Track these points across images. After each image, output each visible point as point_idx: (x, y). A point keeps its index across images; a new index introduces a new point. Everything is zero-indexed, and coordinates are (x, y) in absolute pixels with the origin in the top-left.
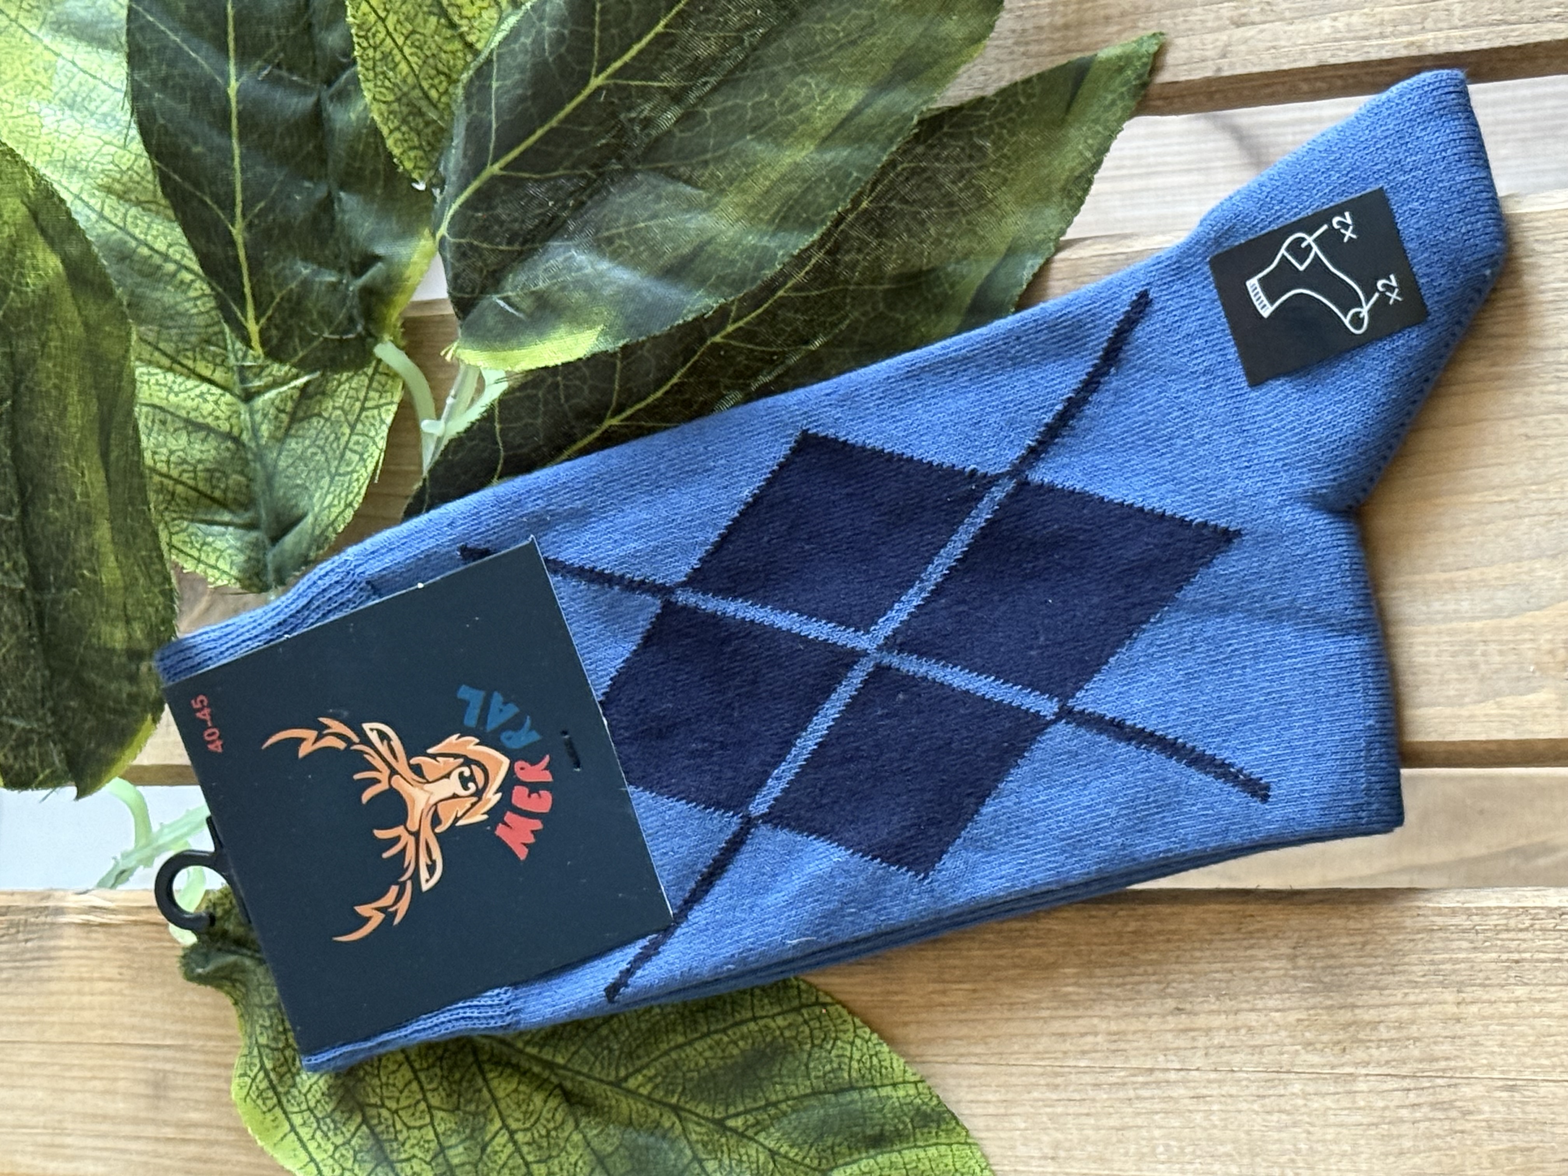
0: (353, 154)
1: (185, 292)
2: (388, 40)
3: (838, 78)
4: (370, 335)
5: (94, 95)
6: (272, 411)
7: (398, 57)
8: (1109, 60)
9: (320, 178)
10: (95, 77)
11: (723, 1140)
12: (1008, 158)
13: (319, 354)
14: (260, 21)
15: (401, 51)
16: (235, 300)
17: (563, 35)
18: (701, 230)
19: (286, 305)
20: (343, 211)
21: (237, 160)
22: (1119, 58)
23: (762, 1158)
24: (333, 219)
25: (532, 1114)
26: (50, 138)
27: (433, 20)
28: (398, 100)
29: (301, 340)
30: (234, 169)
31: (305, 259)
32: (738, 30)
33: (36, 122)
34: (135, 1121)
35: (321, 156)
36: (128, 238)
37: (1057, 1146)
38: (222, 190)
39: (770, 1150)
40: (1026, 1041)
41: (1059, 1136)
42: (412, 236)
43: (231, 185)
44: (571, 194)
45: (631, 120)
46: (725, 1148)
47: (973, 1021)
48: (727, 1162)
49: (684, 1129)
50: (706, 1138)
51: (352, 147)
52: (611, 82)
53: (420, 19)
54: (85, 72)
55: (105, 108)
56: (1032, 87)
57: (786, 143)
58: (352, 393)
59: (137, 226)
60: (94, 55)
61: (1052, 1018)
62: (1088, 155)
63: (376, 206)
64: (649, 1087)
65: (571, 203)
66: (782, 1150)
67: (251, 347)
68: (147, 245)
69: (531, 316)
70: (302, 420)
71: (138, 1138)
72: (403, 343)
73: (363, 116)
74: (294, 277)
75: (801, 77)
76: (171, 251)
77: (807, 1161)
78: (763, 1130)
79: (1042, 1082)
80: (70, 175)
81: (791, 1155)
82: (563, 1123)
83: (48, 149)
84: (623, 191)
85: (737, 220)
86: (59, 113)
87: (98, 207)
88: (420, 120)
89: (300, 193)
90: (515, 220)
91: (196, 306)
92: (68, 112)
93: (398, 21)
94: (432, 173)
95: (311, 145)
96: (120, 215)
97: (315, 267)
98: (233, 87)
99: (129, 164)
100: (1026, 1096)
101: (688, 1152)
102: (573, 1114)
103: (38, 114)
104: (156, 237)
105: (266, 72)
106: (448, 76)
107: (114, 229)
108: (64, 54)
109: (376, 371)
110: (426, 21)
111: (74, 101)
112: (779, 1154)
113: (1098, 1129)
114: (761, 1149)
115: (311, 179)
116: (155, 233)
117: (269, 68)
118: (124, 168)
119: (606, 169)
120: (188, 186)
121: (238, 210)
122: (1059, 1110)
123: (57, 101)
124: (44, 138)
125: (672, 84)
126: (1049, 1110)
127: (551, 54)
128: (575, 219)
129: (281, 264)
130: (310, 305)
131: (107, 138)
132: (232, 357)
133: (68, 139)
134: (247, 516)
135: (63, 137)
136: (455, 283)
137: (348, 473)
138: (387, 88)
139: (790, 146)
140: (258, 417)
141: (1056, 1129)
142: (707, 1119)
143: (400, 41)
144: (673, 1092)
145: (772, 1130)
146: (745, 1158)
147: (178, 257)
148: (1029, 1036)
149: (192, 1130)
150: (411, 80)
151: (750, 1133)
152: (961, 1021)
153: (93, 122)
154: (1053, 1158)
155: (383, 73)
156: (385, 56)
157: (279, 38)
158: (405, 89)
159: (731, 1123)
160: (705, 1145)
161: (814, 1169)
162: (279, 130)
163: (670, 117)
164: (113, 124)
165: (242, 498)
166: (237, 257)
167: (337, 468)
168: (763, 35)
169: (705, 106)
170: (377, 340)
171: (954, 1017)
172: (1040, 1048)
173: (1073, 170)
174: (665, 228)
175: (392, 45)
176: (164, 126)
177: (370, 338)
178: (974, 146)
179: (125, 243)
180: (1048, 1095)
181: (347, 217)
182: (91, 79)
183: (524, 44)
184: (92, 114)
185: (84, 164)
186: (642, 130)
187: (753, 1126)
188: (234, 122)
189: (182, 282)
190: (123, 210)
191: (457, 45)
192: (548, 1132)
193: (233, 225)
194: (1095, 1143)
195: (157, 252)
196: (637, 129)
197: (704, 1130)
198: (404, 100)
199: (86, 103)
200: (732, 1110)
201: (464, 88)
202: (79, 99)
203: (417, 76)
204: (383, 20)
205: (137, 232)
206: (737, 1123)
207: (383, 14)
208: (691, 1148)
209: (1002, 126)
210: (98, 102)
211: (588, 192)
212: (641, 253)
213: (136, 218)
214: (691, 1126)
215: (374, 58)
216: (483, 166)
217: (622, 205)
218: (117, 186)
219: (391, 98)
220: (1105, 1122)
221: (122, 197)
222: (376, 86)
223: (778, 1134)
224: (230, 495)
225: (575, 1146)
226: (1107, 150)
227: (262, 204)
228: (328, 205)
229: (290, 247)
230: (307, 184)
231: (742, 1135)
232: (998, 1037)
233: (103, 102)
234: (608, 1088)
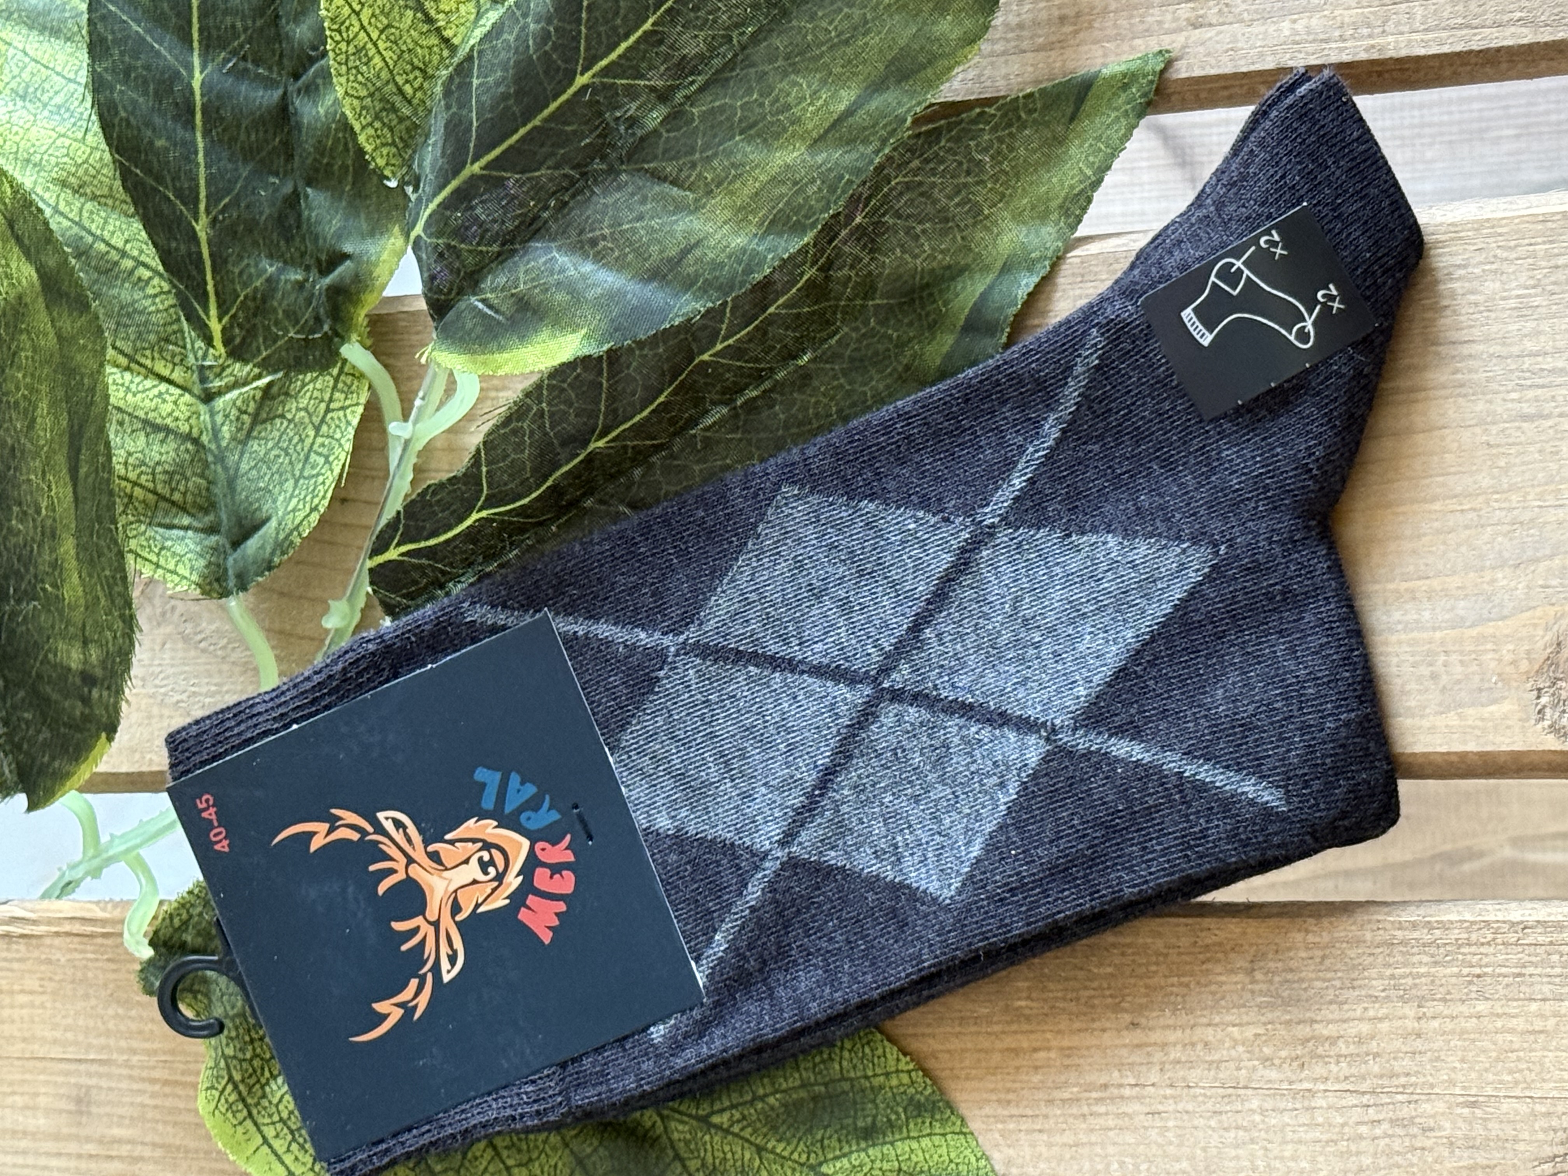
0: (321, 149)
1: (143, 289)
2: (362, 34)
3: (830, 79)
4: (337, 334)
5: (46, 86)
6: (234, 412)
7: (372, 52)
8: (1113, 77)
9: (286, 174)
10: (47, 67)
12: (1006, 173)
13: (284, 353)
14: (226, 12)
15: (375, 45)
16: (196, 297)
17: (549, 32)
18: (688, 233)
19: (250, 303)
20: (311, 209)
21: (201, 155)
22: (1124, 75)
24: (300, 215)
27: (410, 13)
28: (371, 95)
29: (265, 339)
30: (198, 164)
31: (270, 256)
32: (727, 29)
34: (57, 1137)
35: (288, 151)
36: (84, 234)
38: (185, 185)
42: (382, 234)
43: (195, 180)
44: (553, 194)
45: (617, 119)
51: (320, 142)
52: (596, 81)
53: (395, 13)
54: (37, 62)
55: (59, 100)
56: (1033, 104)
57: (776, 144)
58: (317, 394)
59: (93, 221)
60: (46, 44)
62: (1089, 173)
63: (344, 203)
65: (553, 203)
67: (214, 348)
68: (104, 241)
69: (511, 318)
70: (264, 421)
71: (59, 1155)
72: (369, 342)
73: (332, 110)
74: (259, 276)
75: (792, 77)
76: (128, 247)
80: (24, 168)
84: (607, 192)
85: (725, 223)
86: (10, 104)
87: (52, 202)
88: (392, 116)
89: (265, 189)
90: (495, 221)
91: (154, 304)
92: (20, 103)
93: (373, 15)
94: (405, 170)
95: (277, 140)
96: (76, 210)
97: (281, 264)
98: (197, 79)
99: (84, 157)
104: (113, 233)
105: (230, 65)
106: (423, 71)
107: (69, 224)
108: (15, 43)
109: (341, 370)
110: (402, 16)
111: (26, 92)
115: (276, 174)
116: (112, 228)
117: (235, 60)
118: (79, 161)
119: (590, 168)
120: (150, 181)
121: (202, 206)
125: (660, 83)
127: (536, 51)
128: (557, 220)
129: (246, 261)
130: (275, 304)
131: (62, 130)
132: (191, 356)
133: (21, 131)
134: (207, 520)
136: (431, 283)
137: (313, 476)
138: (360, 83)
139: (781, 147)
140: (219, 419)
143: (375, 35)
147: (135, 253)
149: (116, 1146)
150: (385, 75)
153: (46, 113)
155: (356, 67)
156: (358, 50)
157: (245, 30)
158: (378, 84)
162: (244, 124)
163: (656, 116)
164: (66, 116)
165: (202, 502)
166: (199, 253)
167: (302, 471)
168: (753, 34)
169: (693, 105)
170: (344, 340)
173: (1072, 188)
174: (652, 230)
175: (366, 39)
176: (126, 119)
177: (339, 336)
178: (971, 160)
179: (81, 238)
181: (314, 214)
182: (43, 70)
183: (508, 41)
184: (45, 105)
185: (38, 156)
186: (627, 129)
188: (198, 116)
189: (140, 279)
190: (78, 205)
191: (434, 40)
193: (197, 221)
195: (114, 248)
196: (622, 128)
198: (377, 95)
199: (39, 94)
201: (443, 85)
202: (31, 90)
203: (391, 72)
204: (357, 14)
205: (93, 227)
207: (357, 8)
209: (1001, 141)
210: (51, 93)
211: (571, 191)
212: (626, 255)
213: (92, 213)
215: (346, 53)
216: (464, 165)
217: (606, 206)
218: (72, 180)
219: (364, 93)
221: (77, 191)
222: (348, 80)
223: (765, 1130)
224: (190, 498)
226: (1108, 168)
227: (227, 200)
228: (294, 201)
229: (256, 243)
230: (272, 180)
231: (727, 1131)
233: (56, 93)
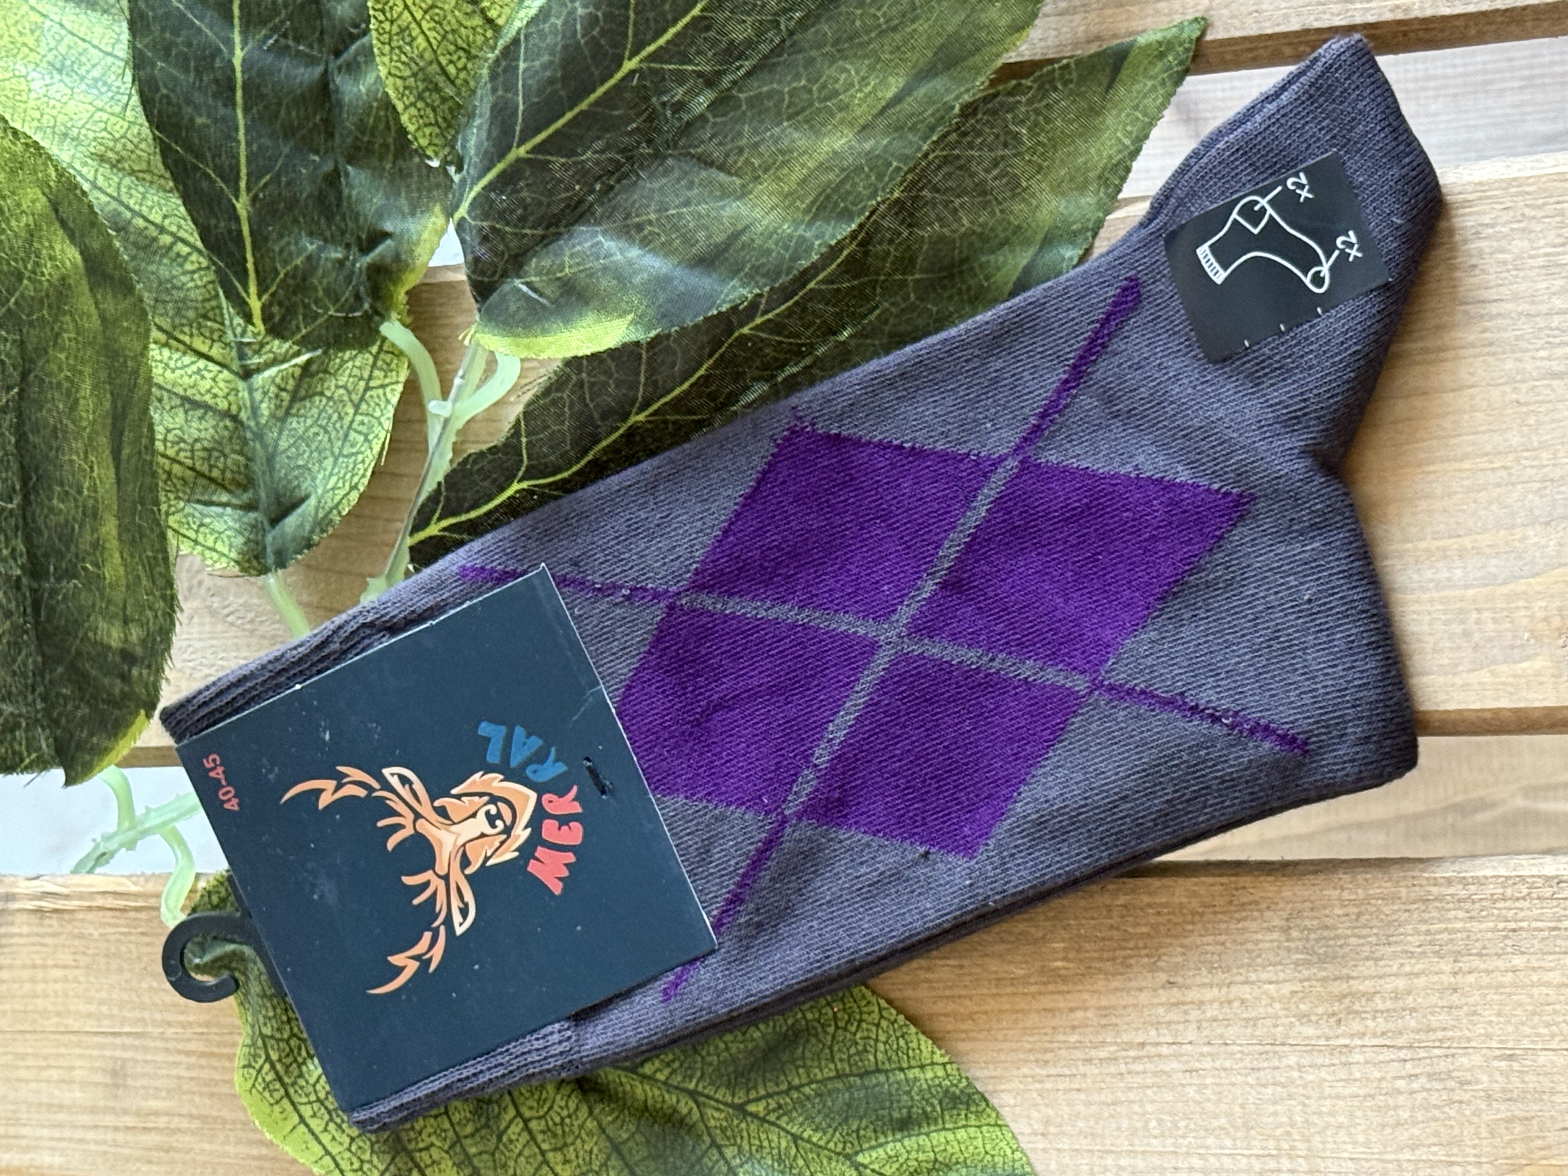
0: (362, 127)
1: (181, 265)
2: (406, 14)
3: (879, 66)
4: (377, 312)
5: (83, 59)
6: (273, 389)
7: (416, 32)
8: (1149, 46)
9: (326, 151)
10: (84, 40)
11: (743, 1125)
12: (1044, 145)
13: (324, 331)
15: (419, 24)
16: (236, 274)
17: (597, 16)
18: (735, 219)
19: (290, 281)
20: (351, 186)
21: (242, 132)
22: (1160, 43)
23: (784, 1144)
24: (340, 193)
25: (545, 1101)
26: (38, 103)
28: (414, 75)
29: (305, 317)
30: (239, 142)
31: (311, 234)
32: (776, 14)
33: (24, 86)
34: (93, 1110)
35: (328, 129)
36: (122, 209)
37: (1047, 1122)
38: (226, 163)
39: (793, 1135)
40: (1014, 1017)
41: (1050, 1112)
42: (423, 212)
43: (236, 158)
44: (599, 178)
45: (664, 104)
46: (745, 1134)
47: (960, 997)
48: (747, 1148)
49: (701, 1115)
50: (724, 1124)
51: (361, 120)
52: (644, 66)
54: (74, 35)
55: (96, 73)
56: (1070, 73)
57: (824, 130)
58: (356, 372)
59: (131, 196)
60: (83, 17)
61: (1040, 993)
62: (1127, 142)
63: (385, 181)
64: (667, 1072)
65: (598, 187)
66: (805, 1135)
67: (253, 324)
68: (142, 216)
69: (555, 302)
70: (303, 399)
72: (408, 320)
73: (374, 88)
74: (299, 254)
75: (841, 63)
76: (167, 222)
77: (831, 1145)
78: (785, 1114)
79: (1032, 1058)
80: (61, 142)
81: (815, 1140)
82: (577, 1109)
83: (37, 115)
84: (652, 176)
85: (772, 208)
86: (47, 77)
87: (90, 177)
88: (435, 96)
89: (306, 167)
90: (540, 204)
91: (192, 280)
92: (57, 77)
94: (447, 150)
95: (318, 118)
96: (114, 185)
97: (321, 243)
98: (238, 57)
99: (122, 131)
100: (1015, 1073)
101: (707, 1139)
102: (587, 1101)
103: (25, 77)
104: (151, 208)
105: (271, 41)
106: (467, 52)
107: (108, 199)
108: (52, 16)
109: (381, 348)
111: (63, 65)
112: (802, 1139)
113: (1088, 1104)
114: (782, 1134)
115: (317, 152)
116: (150, 203)
117: (275, 37)
118: (117, 136)
119: (636, 152)
120: (191, 159)
121: (243, 184)
122: (1049, 1086)
123: (45, 65)
124: (32, 104)
125: (707, 68)
126: (1038, 1086)
127: (583, 36)
128: (602, 204)
129: (286, 239)
130: (315, 281)
131: (100, 104)
132: (229, 333)
133: (58, 105)
134: (246, 497)
135: (52, 102)
136: (475, 265)
137: (353, 454)
138: (403, 63)
139: (828, 134)
140: (258, 395)
141: (1047, 1105)
142: (726, 1104)
143: (419, 15)
144: (691, 1077)
145: (794, 1114)
146: (766, 1143)
147: (174, 229)
148: (1017, 1012)
150: (428, 55)
151: (772, 1117)
152: (947, 997)
153: (83, 87)
154: (1043, 1135)
155: (399, 47)
156: (402, 30)
157: (286, 6)
158: (422, 64)
159: (752, 1108)
160: (723, 1130)
161: (839, 1154)
162: (285, 101)
163: (702, 101)
164: (104, 89)
165: (240, 478)
166: (240, 231)
167: (341, 449)
168: (801, 20)
169: (740, 90)
170: (383, 318)
171: (940, 993)
172: (1029, 1024)
173: (1110, 157)
174: (698, 216)
175: (410, 19)
176: (167, 96)
177: (379, 314)
178: (1009, 132)
179: (119, 214)
180: (1038, 1071)
181: (354, 192)
182: (80, 42)
183: (554, 25)
184: (82, 78)
185: (76, 131)
186: (673, 113)
187: (774, 1110)
188: (239, 94)
189: (178, 255)
190: (117, 180)
191: (478, 21)
192: (562, 1119)
193: (237, 199)
194: (1086, 1119)
195: (152, 223)
196: (669, 113)
197: (722, 1116)
198: (421, 75)
199: (76, 67)
200: (753, 1095)
201: (490, 68)
202: (68, 63)
203: (434, 51)
205: (132, 203)
206: (758, 1108)
208: (710, 1135)
209: (1038, 112)
210: (89, 66)
211: (616, 175)
212: (673, 240)
213: (130, 188)
214: (709, 1112)
215: (390, 32)
216: (510, 148)
217: (652, 191)
218: (110, 155)
219: (407, 73)
220: (1096, 1097)
221: (115, 166)
222: (391, 60)
223: (801, 1119)
224: (228, 475)
225: (590, 1134)
226: (1147, 137)
227: (268, 177)
228: (334, 179)
229: (295, 222)
230: (313, 157)
231: (763, 1120)
232: (986, 1013)
233: (94, 66)
234: (623, 1073)
